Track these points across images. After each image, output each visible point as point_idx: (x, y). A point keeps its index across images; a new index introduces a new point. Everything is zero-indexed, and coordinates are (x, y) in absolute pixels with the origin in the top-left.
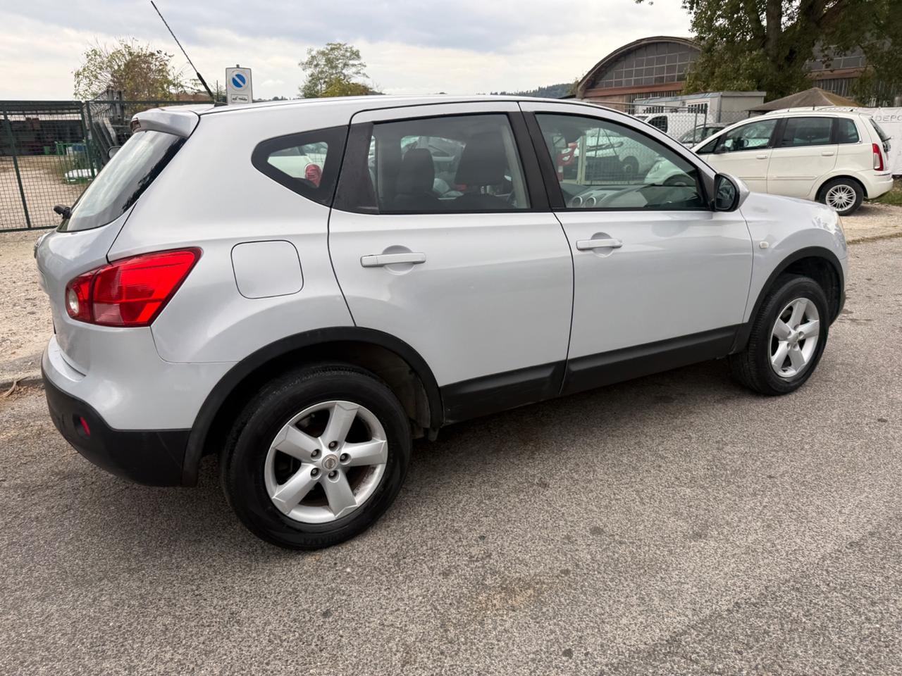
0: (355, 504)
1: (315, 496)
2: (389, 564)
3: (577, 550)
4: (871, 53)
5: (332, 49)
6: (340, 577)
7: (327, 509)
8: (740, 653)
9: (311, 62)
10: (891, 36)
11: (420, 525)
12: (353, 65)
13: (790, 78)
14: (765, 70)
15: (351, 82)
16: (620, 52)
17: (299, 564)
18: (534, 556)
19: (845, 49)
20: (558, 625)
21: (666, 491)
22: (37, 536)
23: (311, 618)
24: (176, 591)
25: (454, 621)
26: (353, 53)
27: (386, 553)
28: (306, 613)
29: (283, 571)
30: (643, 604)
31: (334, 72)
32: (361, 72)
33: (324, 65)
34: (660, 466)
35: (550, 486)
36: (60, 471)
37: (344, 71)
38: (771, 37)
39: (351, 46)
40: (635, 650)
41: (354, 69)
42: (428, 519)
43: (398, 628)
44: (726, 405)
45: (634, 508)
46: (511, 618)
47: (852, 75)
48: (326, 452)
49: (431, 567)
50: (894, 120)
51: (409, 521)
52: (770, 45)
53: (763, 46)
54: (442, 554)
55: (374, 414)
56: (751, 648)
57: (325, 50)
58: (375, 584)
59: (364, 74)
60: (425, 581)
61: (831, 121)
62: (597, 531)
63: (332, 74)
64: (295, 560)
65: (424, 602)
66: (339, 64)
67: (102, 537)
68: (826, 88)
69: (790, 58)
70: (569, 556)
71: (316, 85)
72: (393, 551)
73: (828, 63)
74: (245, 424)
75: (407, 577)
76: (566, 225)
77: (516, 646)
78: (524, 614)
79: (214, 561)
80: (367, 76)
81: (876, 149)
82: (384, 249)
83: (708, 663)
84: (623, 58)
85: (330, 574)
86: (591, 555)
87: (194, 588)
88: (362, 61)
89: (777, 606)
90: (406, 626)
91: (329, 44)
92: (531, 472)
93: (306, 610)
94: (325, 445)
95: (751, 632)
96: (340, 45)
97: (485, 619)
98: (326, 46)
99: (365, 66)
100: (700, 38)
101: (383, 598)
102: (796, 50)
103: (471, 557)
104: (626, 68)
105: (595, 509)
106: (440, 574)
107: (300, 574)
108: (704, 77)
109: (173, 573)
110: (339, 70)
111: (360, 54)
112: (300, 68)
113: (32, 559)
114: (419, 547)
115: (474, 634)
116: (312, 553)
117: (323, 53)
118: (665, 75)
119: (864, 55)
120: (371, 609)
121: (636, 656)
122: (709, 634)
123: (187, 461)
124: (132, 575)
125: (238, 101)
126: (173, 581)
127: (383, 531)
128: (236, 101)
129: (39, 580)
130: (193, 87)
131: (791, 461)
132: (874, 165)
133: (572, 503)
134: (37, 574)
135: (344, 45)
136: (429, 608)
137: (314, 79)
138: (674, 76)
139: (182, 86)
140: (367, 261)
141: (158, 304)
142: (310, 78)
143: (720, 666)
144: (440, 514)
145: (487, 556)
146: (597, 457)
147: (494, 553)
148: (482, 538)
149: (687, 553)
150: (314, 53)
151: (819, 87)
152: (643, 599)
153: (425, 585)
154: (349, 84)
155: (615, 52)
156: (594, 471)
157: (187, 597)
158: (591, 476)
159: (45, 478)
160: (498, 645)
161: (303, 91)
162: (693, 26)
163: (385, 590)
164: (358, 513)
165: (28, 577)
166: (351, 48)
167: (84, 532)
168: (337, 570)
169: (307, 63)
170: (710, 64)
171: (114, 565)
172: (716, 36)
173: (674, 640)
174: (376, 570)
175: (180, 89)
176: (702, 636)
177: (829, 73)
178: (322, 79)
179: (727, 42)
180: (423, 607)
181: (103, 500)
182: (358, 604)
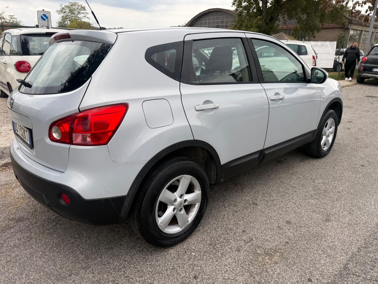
0: (189, 222)
1: (174, 221)
2: (210, 249)
3: (286, 232)
4: (299, 20)
5: (72, 5)
6: (191, 258)
7: (177, 226)
8: (372, 269)
9: (62, 11)
10: (306, 14)
11: (213, 228)
12: (82, 13)
13: (271, 28)
14: (262, 24)
15: (82, 21)
16: (203, 13)
17: (168, 254)
18: (270, 237)
19: (290, 17)
20: (298, 268)
21: (305, 202)
22: (21, 256)
23: (189, 280)
24: (114, 276)
25: (255, 272)
26: (82, 7)
27: (206, 244)
28: (185, 278)
29: (163, 258)
30: (325, 253)
31: (73, 16)
32: (86, 16)
33: (69, 12)
34: (296, 191)
35: (258, 204)
36: (13, 218)
37: (78, 16)
38: (264, 11)
39: (81, 4)
40: (334, 274)
41: (83, 15)
42: (215, 225)
43: (232, 279)
44: (305, 163)
45: (297, 211)
46: (277, 267)
47: (291, 28)
48: (179, 200)
49: (230, 248)
50: (317, 46)
51: (207, 226)
52: (264, 14)
53: (261, 15)
54: (231, 241)
55: (197, 180)
56: (375, 267)
57: (68, 5)
58: (209, 259)
59: (88, 18)
60: (231, 255)
61: (297, 46)
62: (288, 222)
63: (72, 17)
64: (165, 252)
65: (237, 265)
66: (75, 12)
67: (58, 252)
68: (285, 33)
69: (272, 20)
70: (284, 235)
71: (65, 21)
72: (208, 242)
73: (285, 23)
74: (147, 190)
75: (222, 254)
76: (266, 89)
77: (287, 280)
78: (282, 265)
79: (125, 257)
80: (89, 19)
81: (314, 57)
82: (203, 102)
83: (364, 276)
84: (203, 17)
85: (186, 257)
86: (292, 233)
87: (123, 273)
88: (87, 11)
89: (373, 247)
90: (235, 278)
91: (70, 3)
92: (247, 199)
93: (185, 277)
94: (178, 197)
95: (371, 260)
96: (76, 3)
97: (267, 269)
98: (69, 4)
99: (88, 14)
100: (237, 10)
101: (217, 266)
102: (274, 16)
103: (245, 241)
104: (204, 21)
105: (282, 213)
106: (236, 251)
107: (172, 259)
108: (238, 26)
109: (107, 267)
110: (76, 15)
111: (86, 8)
112: (57, 14)
113: (25, 269)
114: (219, 239)
115: (267, 277)
116: (171, 248)
117: (67, 7)
118: (220, 25)
119: (296, 21)
120: (215, 272)
121: (336, 277)
122: (357, 263)
123: (123, 212)
124: (86, 271)
125: (44, 27)
126: (110, 271)
127: (198, 233)
128: (43, 27)
129: (35, 280)
130: (10, 19)
131: (342, 185)
132: (313, 64)
133: (271, 211)
134: (32, 277)
135: (78, 3)
136: (240, 268)
137: (64, 19)
138: (223, 25)
139: (4, 19)
140: (198, 108)
141: (111, 133)
142: (62, 18)
143: (369, 276)
144: (219, 222)
145: (251, 240)
146: (269, 189)
147: (253, 238)
148: (244, 231)
149: (328, 228)
150: (63, 6)
151: (283, 32)
152: (323, 251)
153: (232, 257)
154: (81, 22)
155: (200, 14)
156: (272, 196)
157: (122, 279)
158: (272, 198)
159: (6, 222)
160: (280, 281)
161: (58, 24)
162: (233, 5)
163: (216, 261)
164: (190, 226)
165: (28, 280)
166: (81, 5)
167: (47, 250)
168: (188, 255)
169: (60, 11)
170: (241, 21)
171: (73, 267)
172: (243, 10)
173: (346, 268)
174: (206, 252)
175: (3, 20)
176: (355, 264)
177: (286, 27)
178: (67, 19)
179: (247, 12)
180: (237, 267)
181: (47, 231)
182: (208, 270)
